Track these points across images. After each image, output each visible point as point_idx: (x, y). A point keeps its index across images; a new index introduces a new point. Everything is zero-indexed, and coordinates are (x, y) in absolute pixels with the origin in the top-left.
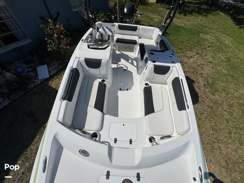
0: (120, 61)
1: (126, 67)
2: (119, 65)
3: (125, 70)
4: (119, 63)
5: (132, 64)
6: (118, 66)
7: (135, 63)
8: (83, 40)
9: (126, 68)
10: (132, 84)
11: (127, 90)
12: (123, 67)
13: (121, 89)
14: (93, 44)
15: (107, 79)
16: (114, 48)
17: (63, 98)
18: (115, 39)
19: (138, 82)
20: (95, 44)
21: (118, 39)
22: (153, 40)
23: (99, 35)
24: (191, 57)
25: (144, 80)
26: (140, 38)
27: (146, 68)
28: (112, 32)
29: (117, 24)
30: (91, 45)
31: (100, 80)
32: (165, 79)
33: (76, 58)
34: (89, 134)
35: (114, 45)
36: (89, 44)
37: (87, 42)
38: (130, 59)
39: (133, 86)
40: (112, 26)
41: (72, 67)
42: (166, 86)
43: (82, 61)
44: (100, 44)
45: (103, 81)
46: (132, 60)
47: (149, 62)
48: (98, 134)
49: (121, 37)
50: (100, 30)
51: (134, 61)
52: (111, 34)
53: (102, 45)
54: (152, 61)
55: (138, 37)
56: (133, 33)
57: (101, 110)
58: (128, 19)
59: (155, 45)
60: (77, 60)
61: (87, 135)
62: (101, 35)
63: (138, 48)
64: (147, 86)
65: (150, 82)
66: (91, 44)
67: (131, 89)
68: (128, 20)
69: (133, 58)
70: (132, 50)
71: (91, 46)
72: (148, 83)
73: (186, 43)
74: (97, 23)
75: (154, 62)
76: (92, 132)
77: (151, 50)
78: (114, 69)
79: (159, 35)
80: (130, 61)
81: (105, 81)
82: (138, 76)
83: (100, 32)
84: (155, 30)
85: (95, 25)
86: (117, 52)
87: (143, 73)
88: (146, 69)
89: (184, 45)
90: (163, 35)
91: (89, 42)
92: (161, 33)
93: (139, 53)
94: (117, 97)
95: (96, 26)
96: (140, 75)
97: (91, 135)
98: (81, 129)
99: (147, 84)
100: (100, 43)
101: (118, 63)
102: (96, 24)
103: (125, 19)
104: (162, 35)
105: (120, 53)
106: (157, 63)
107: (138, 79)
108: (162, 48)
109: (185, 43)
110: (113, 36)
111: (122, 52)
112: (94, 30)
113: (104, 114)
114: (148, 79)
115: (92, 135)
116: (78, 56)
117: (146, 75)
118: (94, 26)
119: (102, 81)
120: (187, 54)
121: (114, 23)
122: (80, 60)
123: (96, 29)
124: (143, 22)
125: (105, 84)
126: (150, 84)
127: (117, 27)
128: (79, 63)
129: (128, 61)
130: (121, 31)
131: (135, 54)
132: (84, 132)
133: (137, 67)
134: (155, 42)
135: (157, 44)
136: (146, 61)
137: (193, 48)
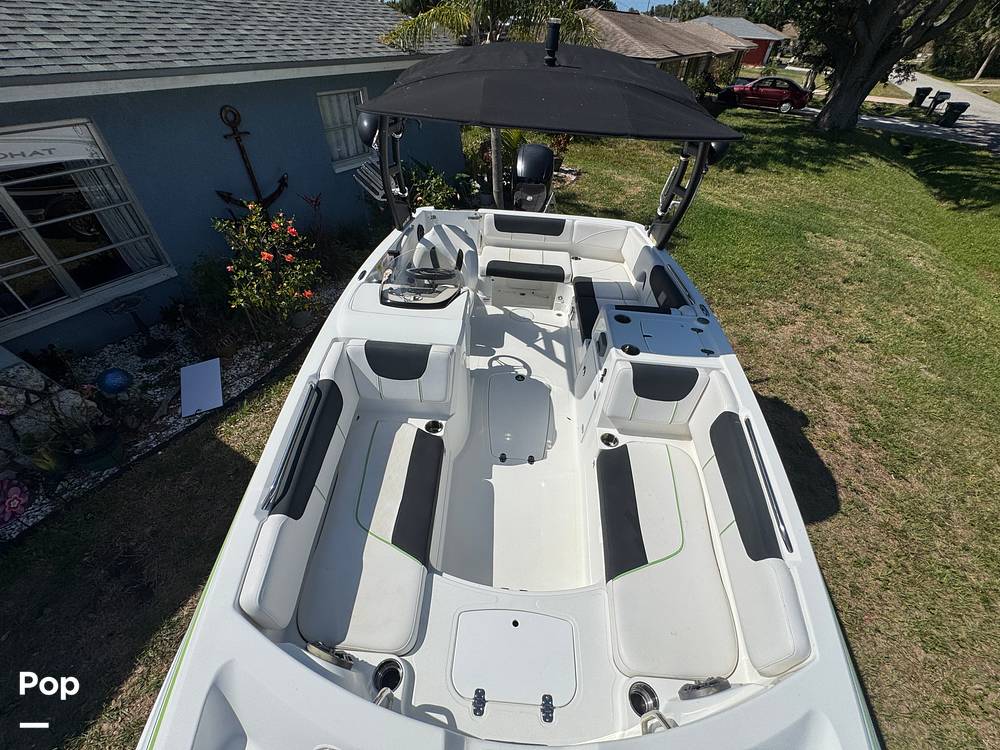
0: (501, 345)
1: (526, 366)
2: (496, 358)
3: (520, 378)
4: (498, 352)
5: (549, 353)
6: (495, 364)
7: (559, 349)
8: (364, 272)
9: (523, 372)
10: (552, 434)
11: (531, 460)
12: (512, 368)
13: (503, 459)
14: (399, 286)
15: (447, 417)
16: (480, 294)
17: (271, 506)
18: (483, 264)
19: (575, 426)
20: (406, 287)
21: (491, 263)
22: (625, 265)
23: (425, 253)
24: (782, 322)
25: (597, 420)
26: (576, 259)
27: (601, 372)
28: (470, 242)
29: (489, 214)
30: (391, 293)
31: (422, 424)
32: (682, 418)
33: (336, 340)
34: (362, 666)
35: (480, 286)
36: (387, 287)
37: (380, 282)
38: (540, 336)
39: (552, 445)
40: (473, 218)
41: (318, 375)
42: (690, 447)
43: (355, 353)
44: (425, 285)
45: (434, 426)
46: (548, 337)
47: (615, 354)
48: (403, 671)
49: (503, 255)
50: (427, 236)
51: (554, 341)
52: (466, 248)
53: (432, 290)
54: (623, 349)
55: (566, 255)
56: (550, 240)
57: (422, 554)
58: (531, 195)
59: (634, 282)
60: (337, 347)
61: (354, 675)
62: (433, 253)
63: (568, 293)
64: (612, 446)
65: (621, 431)
66: (391, 289)
67: (544, 457)
68: (529, 198)
69: (552, 330)
70: (548, 302)
71: (392, 298)
72: (614, 432)
73: (755, 268)
74: (419, 210)
75: (633, 351)
76: (375, 660)
77: (618, 307)
78: (476, 375)
79: (647, 248)
80: (541, 344)
81: (441, 426)
82: (574, 400)
83: (426, 243)
84: (630, 230)
85: (412, 219)
86: (492, 310)
87: (590, 392)
88: (602, 380)
89: (748, 277)
90: (660, 247)
91: (387, 282)
92: (652, 243)
93: (572, 311)
94: (489, 492)
95: (415, 224)
96: (580, 398)
97: (372, 673)
98: (328, 648)
99: (608, 439)
100: (426, 282)
101: (495, 352)
102: (414, 215)
103: (517, 196)
104: (656, 249)
105: (502, 312)
106: (643, 358)
107: (574, 417)
108: (663, 296)
109: (750, 270)
110: (474, 256)
111: (510, 308)
112: (405, 237)
113: (431, 570)
114: (614, 419)
115: (377, 673)
116: (340, 335)
117: (602, 400)
118: (408, 224)
119: (428, 427)
120: (762, 310)
121: (480, 211)
122: (348, 349)
123: (414, 233)
124: (584, 200)
125: (440, 440)
126: (623, 440)
127: (489, 223)
128: (345, 361)
129: (531, 343)
130: (506, 237)
131: (559, 315)
132: (344, 661)
133: (569, 365)
134: (634, 272)
135: (642, 278)
136: (602, 347)
137: (784, 286)
